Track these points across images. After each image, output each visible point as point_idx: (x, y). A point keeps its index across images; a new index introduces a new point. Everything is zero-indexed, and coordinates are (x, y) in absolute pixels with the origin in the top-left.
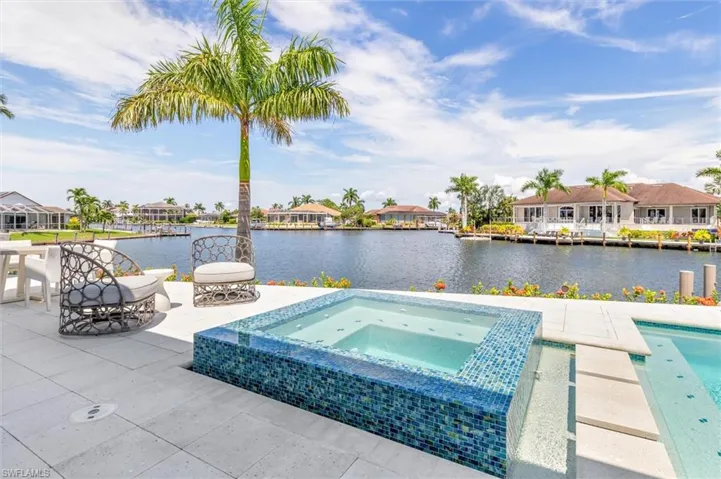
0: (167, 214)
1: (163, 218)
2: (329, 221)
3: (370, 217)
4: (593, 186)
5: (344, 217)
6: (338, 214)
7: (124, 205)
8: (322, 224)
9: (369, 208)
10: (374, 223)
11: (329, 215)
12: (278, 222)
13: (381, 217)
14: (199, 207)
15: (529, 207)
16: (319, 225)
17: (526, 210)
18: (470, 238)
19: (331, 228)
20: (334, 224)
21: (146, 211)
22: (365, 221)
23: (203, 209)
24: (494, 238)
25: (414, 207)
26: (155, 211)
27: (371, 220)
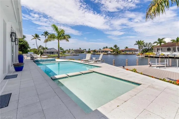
0: (79, 51)
1: (78, 52)
2: (109, 52)
3: (120, 51)
4: (173, 42)
5: (114, 51)
6: (112, 51)
7: (72, 50)
8: (108, 53)
9: (120, 49)
10: (121, 53)
11: (110, 51)
12: (99, 53)
13: (123, 51)
14: (85, 50)
15: (158, 48)
16: (107, 53)
17: (157, 49)
18: (140, 56)
19: (110, 54)
20: (111, 53)
21: (75, 51)
22: (119, 52)
23: (86, 50)
24: (145, 56)
25: (132, 49)
26: (77, 51)
27: (120, 52)
